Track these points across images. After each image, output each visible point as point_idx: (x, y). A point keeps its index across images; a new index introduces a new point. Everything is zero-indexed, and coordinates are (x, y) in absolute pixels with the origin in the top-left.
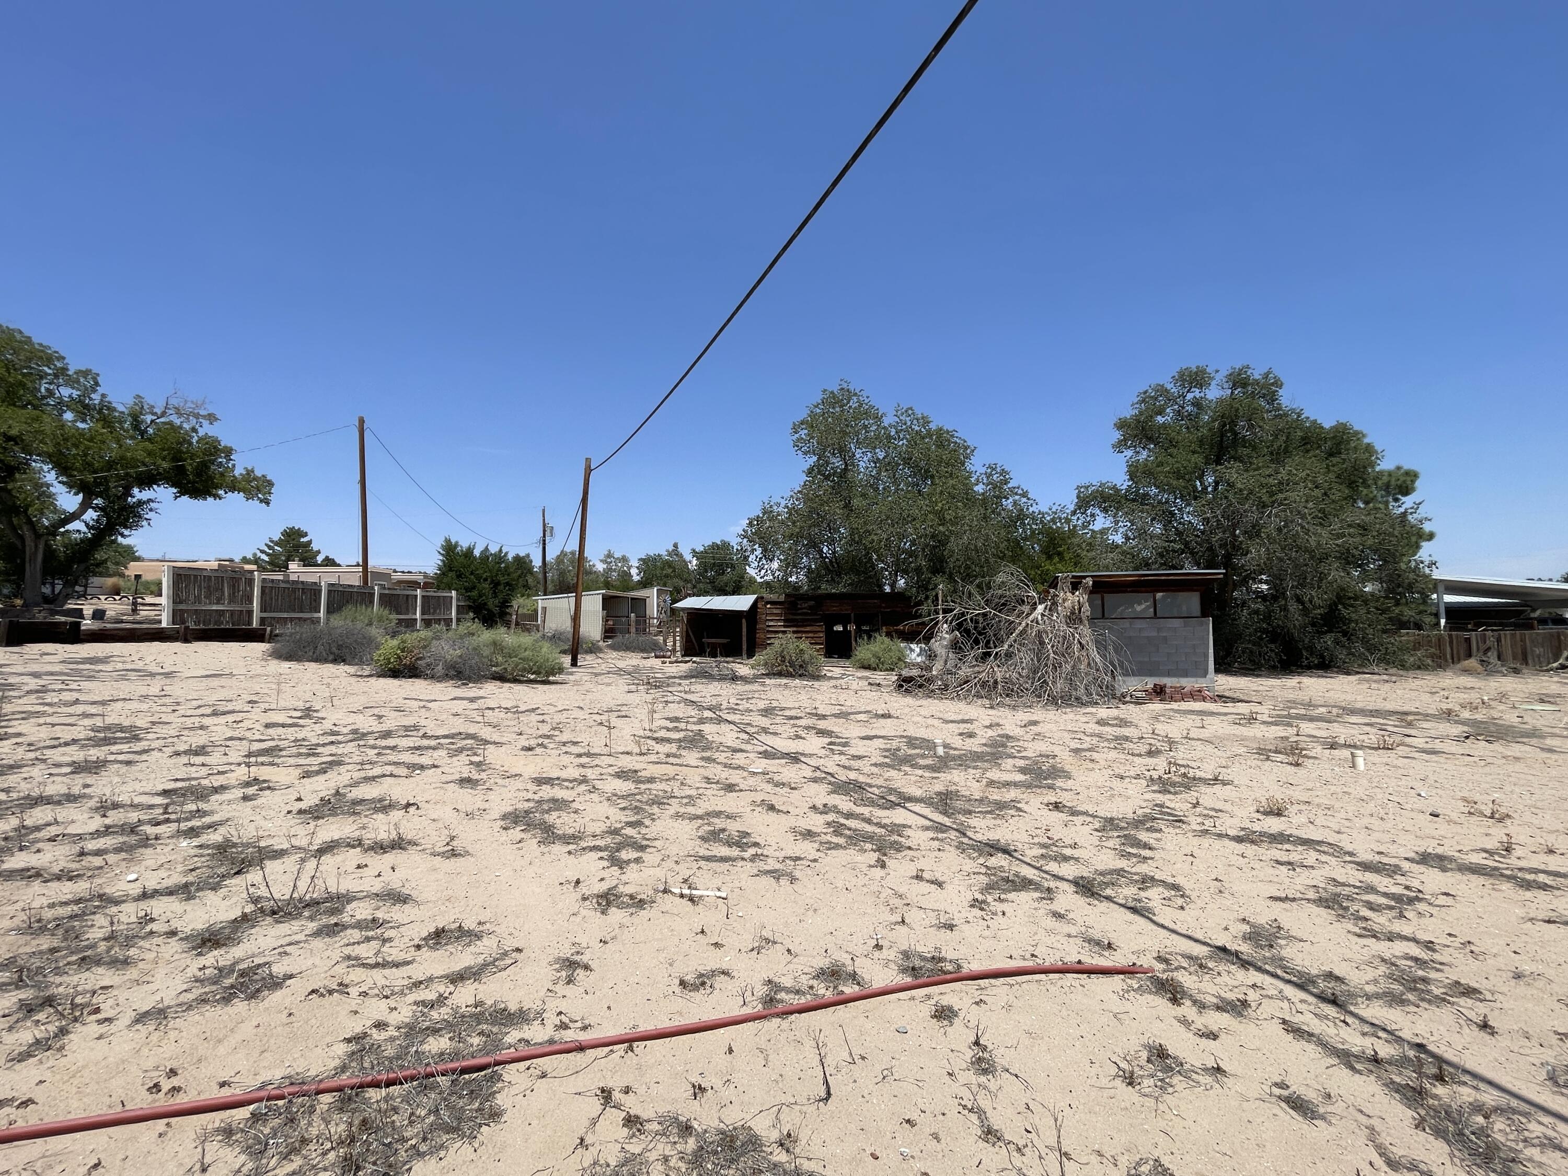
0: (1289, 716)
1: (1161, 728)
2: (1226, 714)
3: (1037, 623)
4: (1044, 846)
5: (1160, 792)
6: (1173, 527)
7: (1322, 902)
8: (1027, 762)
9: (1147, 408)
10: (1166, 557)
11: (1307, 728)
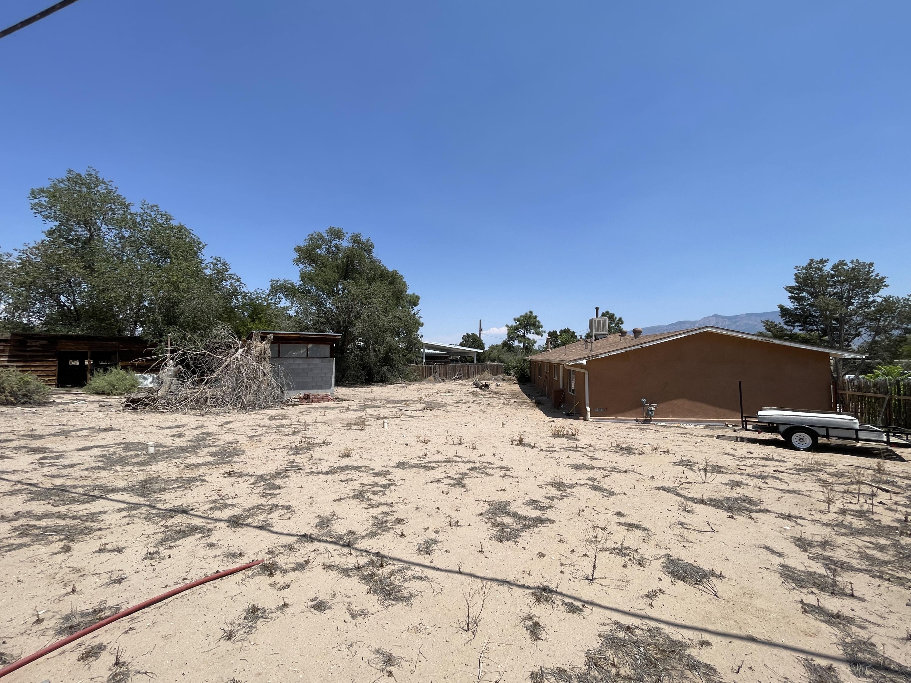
0: (364, 406)
1: (303, 418)
2: (337, 408)
3: (238, 360)
4: (215, 501)
5: (294, 454)
6: (322, 309)
7: (356, 497)
8: (217, 448)
9: (313, 244)
10: (316, 325)
11: (370, 411)
